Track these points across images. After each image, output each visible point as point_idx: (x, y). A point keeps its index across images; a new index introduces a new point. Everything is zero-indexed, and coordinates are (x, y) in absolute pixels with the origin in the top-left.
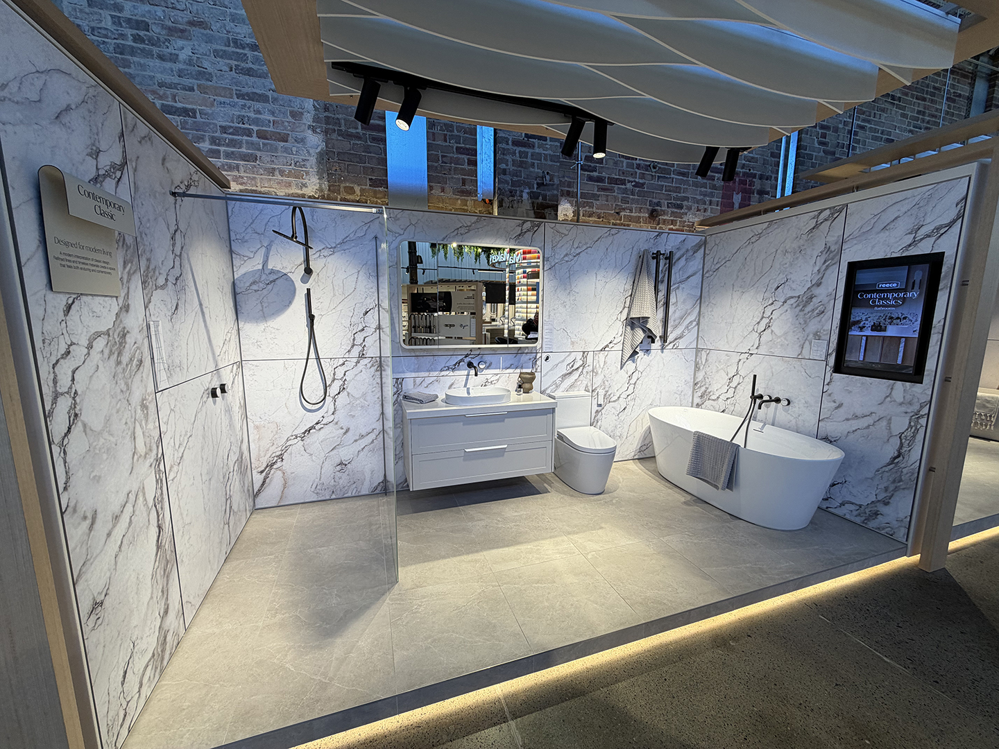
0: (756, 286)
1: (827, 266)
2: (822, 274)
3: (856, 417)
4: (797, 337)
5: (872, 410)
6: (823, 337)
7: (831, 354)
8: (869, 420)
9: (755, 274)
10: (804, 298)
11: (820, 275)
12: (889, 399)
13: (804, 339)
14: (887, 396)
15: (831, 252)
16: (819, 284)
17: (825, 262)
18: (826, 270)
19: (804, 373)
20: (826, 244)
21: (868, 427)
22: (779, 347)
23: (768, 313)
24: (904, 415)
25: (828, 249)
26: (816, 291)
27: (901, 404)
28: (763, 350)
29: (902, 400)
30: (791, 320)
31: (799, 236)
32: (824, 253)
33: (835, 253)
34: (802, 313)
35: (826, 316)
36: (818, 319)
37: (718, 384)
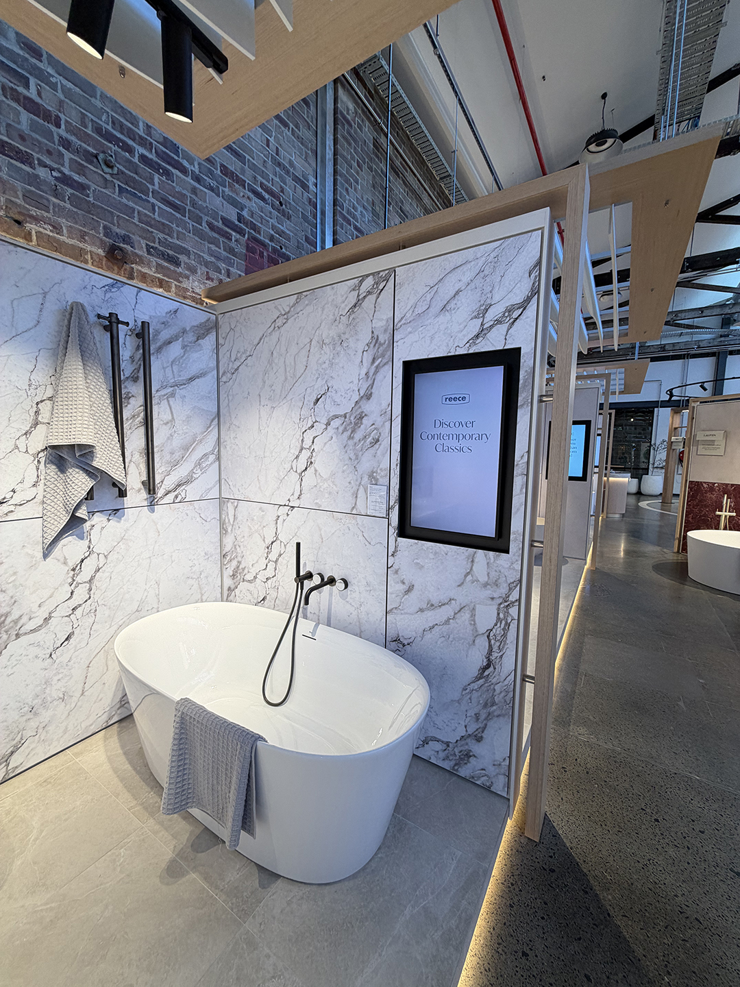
0: (289, 398)
1: (377, 367)
2: (371, 378)
3: (432, 606)
4: (348, 480)
5: (452, 594)
6: (381, 481)
7: (393, 507)
8: (447, 612)
9: (286, 379)
10: (352, 418)
11: (370, 382)
12: (469, 578)
13: (358, 483)
14: (468, 574)
15: (381, 345)
16: (368, 396)
17: (374, 360)
18: (376, 373)
19: (361, 538)
20: (373, 332)
21: (447, 622)
22: (327, 495)
23: (307, 443)
24: (490, 602)
25: (375, 340)
26: (367, 407)
27: (486, 585)
28: (305, 502)
29: (486, 579)
30: (338, 452)
31: (338, 318)
32: (372, 345)
33: (385, 346)
34: (351, 442)
35: (382, 447)
36: (372, 451)
37: (253, 556)
